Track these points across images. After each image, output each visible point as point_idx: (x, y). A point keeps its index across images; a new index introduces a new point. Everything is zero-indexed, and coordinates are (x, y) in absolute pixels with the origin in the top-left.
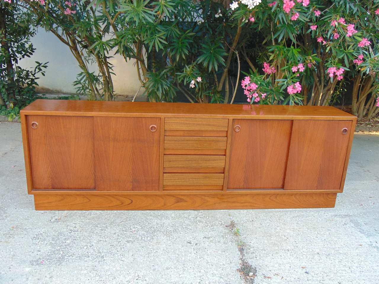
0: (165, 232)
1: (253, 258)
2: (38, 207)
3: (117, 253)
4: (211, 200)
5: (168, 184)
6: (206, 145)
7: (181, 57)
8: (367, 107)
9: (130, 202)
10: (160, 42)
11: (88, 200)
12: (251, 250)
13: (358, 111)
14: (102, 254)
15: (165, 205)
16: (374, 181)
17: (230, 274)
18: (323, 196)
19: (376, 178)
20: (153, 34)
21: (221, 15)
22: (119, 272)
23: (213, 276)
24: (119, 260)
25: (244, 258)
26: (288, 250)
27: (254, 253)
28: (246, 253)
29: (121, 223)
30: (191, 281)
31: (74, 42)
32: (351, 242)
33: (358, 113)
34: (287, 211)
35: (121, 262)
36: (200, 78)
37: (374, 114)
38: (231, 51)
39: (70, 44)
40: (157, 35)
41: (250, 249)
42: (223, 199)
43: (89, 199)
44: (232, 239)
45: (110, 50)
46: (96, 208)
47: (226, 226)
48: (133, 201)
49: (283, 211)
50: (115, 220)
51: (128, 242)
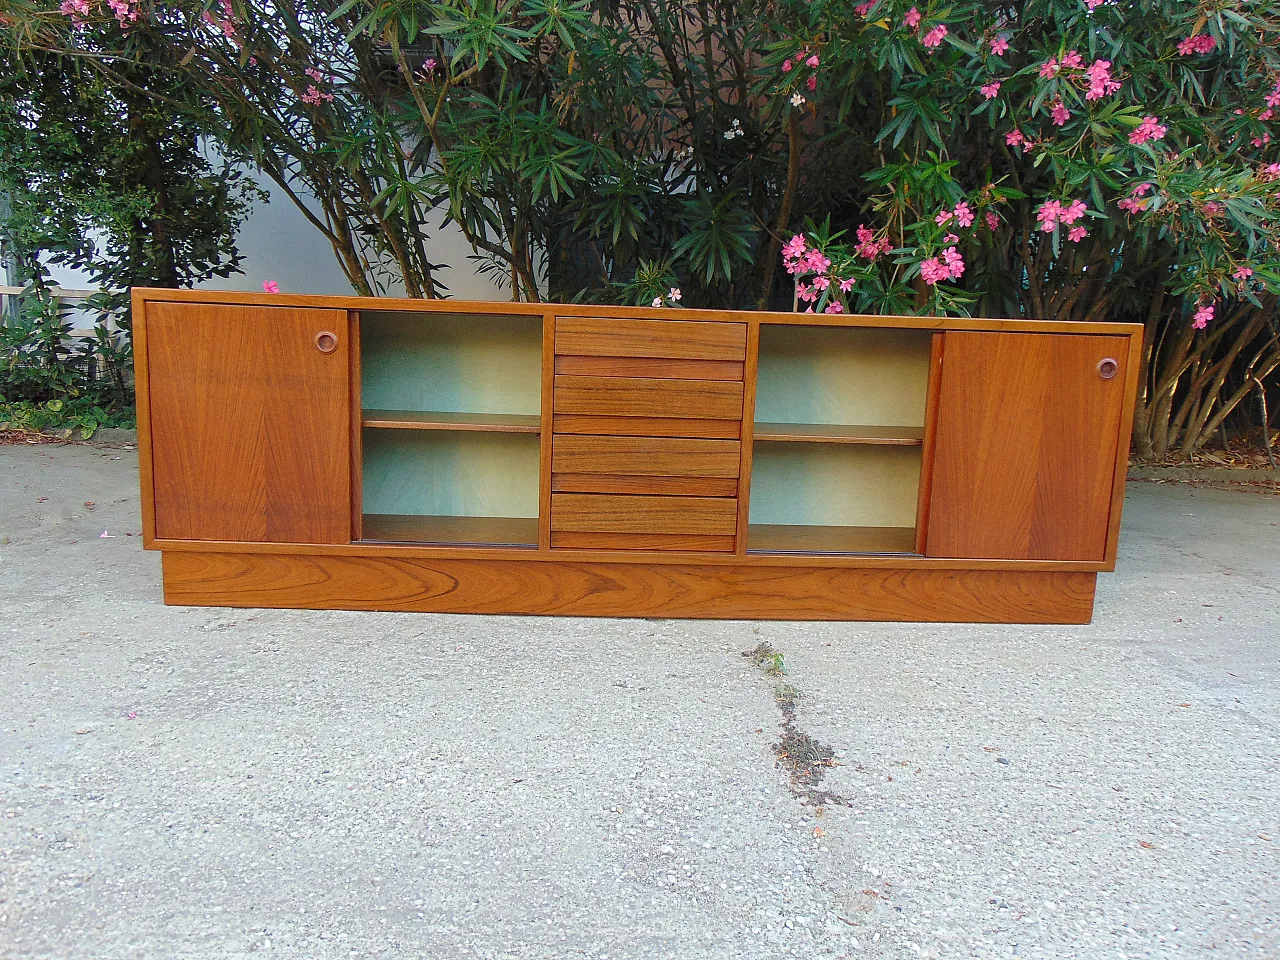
0: (548, 661)
1: (823, 724)
2: (174, 595)
3: (387, 699)
4: (700, 588)
5: (566, 527)
6: (679, 404)
7: (624, 233)
8: (1179, 421)
9: (450, 584)
10: (565, 176)
11: (323, 576)
12: (818, 706)
13: (1152, 430)
14: (338, 701)
15: (556, 597)
16: (1214, 575)
17: (743, 759)
18: (1052, 583)
19: (1220, 568)
20: (544, 153)
21: (740, 132)
22: (380, 740)
23: (687, 760)
24: (387, 715)
25: (793, 724)
26: (941, 710)
27: (825, 713)
28: (803, 713)
29: (416, 638)
30: (611, 769)
31: (343, 227)
32: (1152, 697)
33: (1152, 436)
34: (939, 629)
35: (393, 720)
36: (678, 291)
37: (1202, 441)
38: (772, 240)
39: (335, 233)
40: (555, 157)
41: (814, 705)
42: (736, 583)
43: (326, 573)
44: (759, 682)
45: (428, 209)
46: (347, 603)
47: (744, 654)
48: (461, 582)
49: (924, 629)
50: (399, 631)
51: (428, 677)
